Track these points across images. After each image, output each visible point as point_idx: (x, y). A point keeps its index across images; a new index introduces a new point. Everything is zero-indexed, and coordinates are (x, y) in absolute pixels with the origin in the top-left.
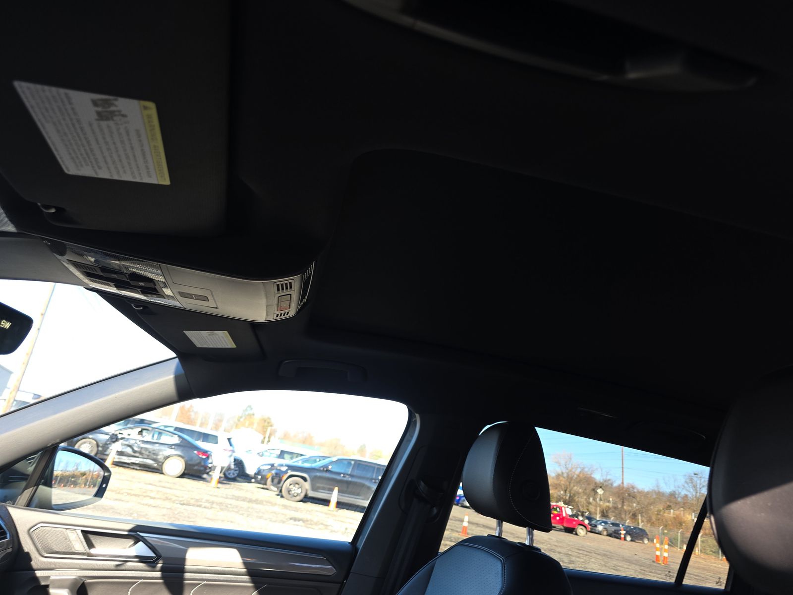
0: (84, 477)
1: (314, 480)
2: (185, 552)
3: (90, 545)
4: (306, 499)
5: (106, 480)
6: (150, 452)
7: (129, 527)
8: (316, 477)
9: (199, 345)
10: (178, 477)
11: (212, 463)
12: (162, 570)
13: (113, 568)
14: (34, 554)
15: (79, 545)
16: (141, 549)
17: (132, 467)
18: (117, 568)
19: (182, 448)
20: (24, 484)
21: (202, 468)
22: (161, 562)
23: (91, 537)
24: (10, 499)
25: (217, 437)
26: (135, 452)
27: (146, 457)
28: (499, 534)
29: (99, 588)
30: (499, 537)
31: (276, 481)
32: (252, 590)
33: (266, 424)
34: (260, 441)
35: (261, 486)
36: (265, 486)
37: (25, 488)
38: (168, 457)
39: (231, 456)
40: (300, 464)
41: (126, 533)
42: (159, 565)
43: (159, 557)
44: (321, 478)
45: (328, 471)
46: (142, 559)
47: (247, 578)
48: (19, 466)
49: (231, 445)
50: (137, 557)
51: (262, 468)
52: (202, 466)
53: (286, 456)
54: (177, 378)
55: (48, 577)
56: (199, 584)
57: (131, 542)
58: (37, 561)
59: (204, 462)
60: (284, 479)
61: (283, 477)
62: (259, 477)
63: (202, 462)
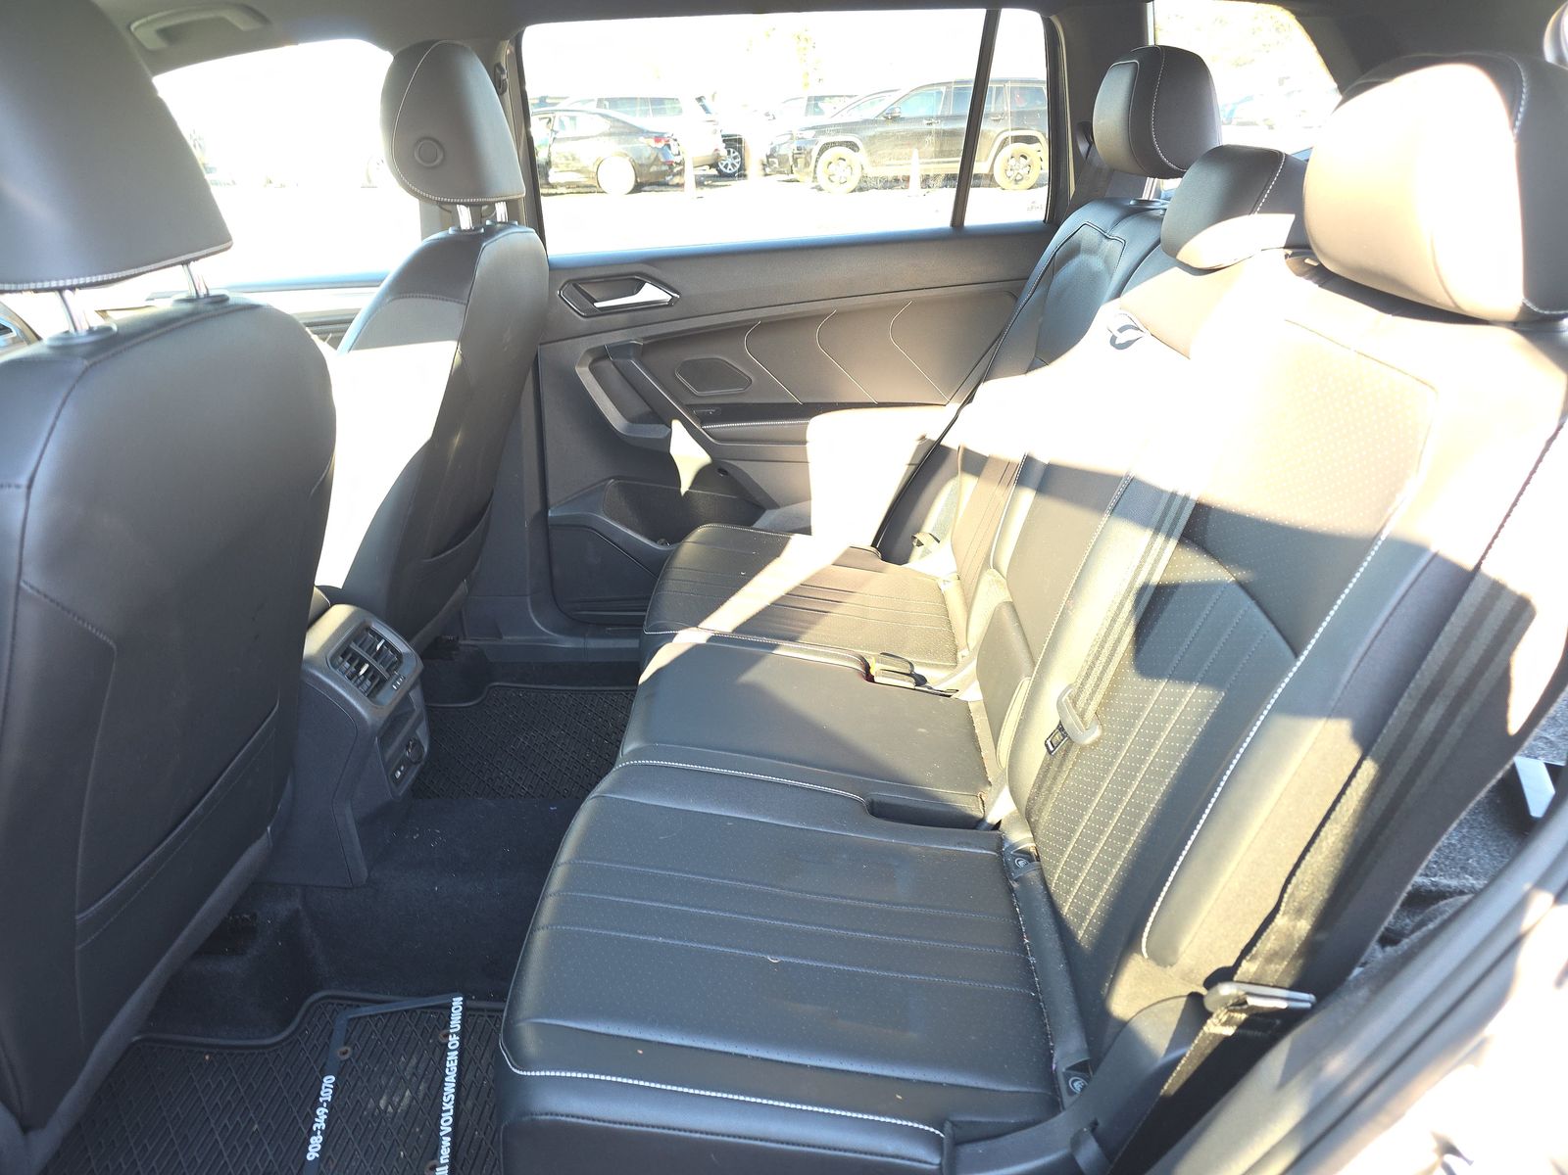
1: (871, 143)
4: (866, 184)
8: (873, 137)
10: (629, 193)
11: (678, 154)
19: (618, 138)
21: (665, 168)
25: (675, 99)
27: (563, 169)
35: (786, 177)
36: (789, 176)
38: (600, 162)
39: (715, 132)
40: (844, 118)
44: (884, 136)
45: (895, 119)
49: (706, 110)
52: (664, 164)
59: (664, 155)
60: (814, 154)
61: (811, 150)
62: (776, 160)
63: (660, 156)
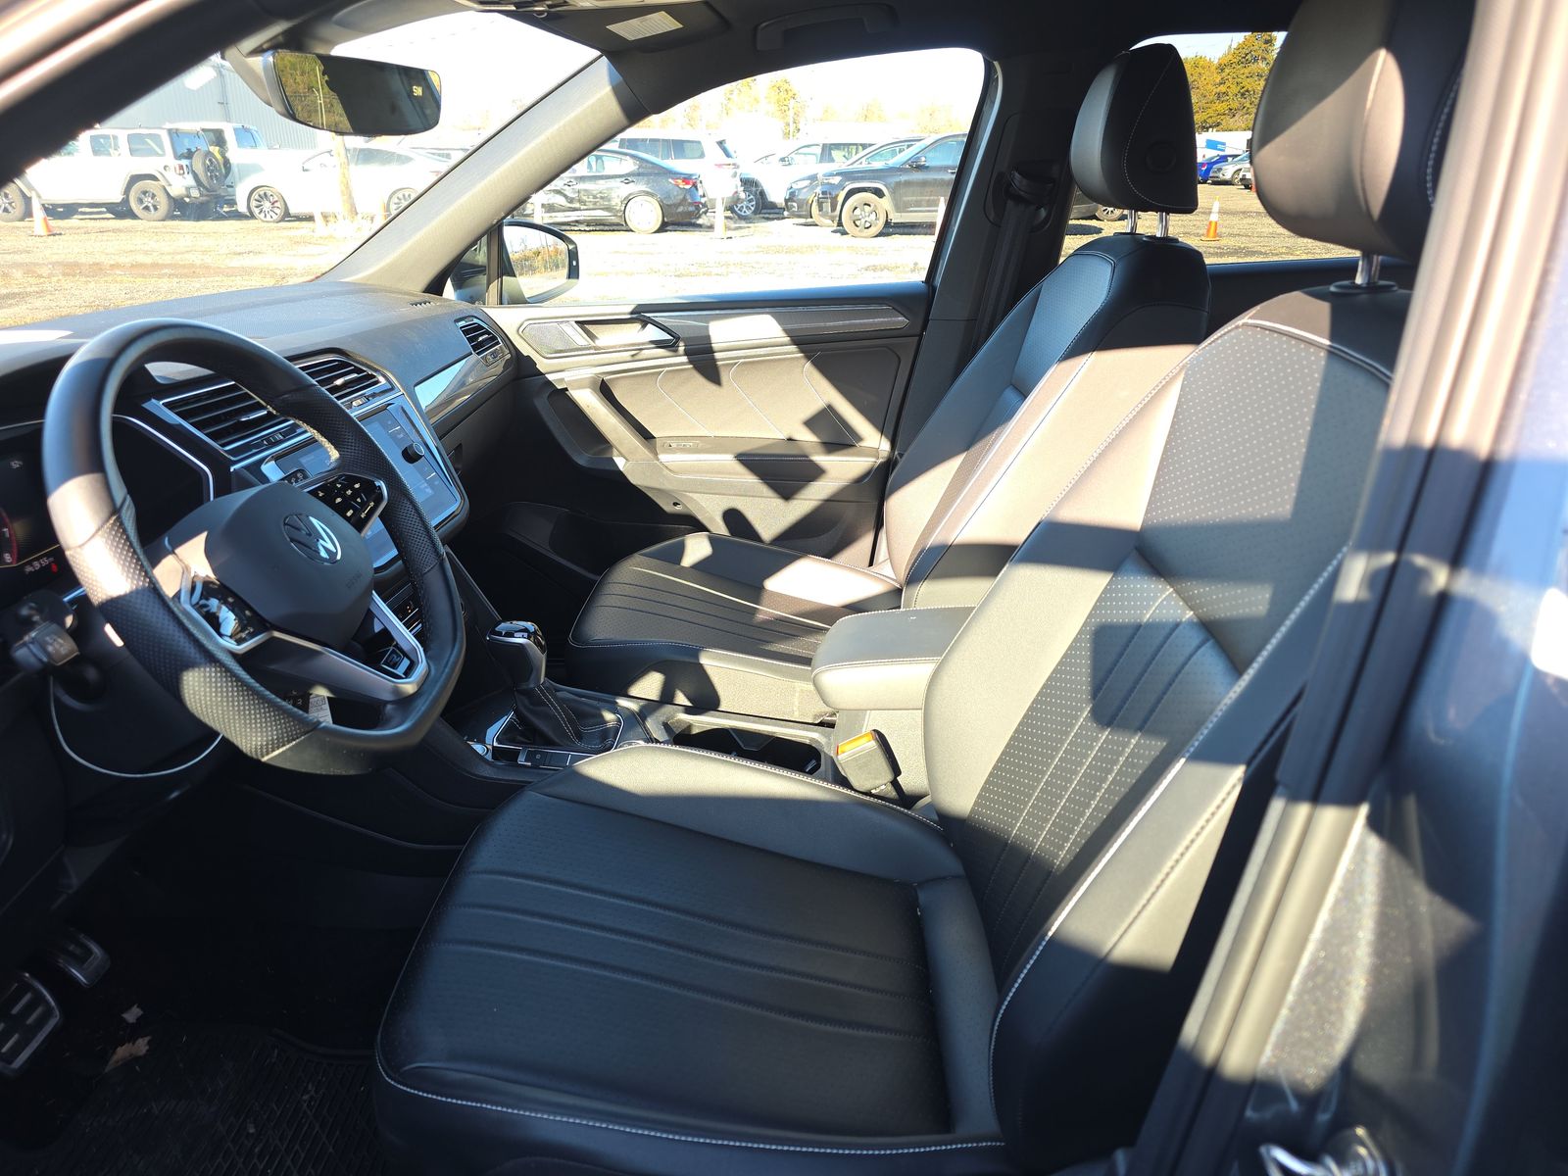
0: (540, 257)
1: (895, 189)
2: (707, 328)
3: (592, 336)
4: (890, 229)
5: (573, 255)
6: (595, 197)
7: (630, 308)
8: (898, 184)
9: (631, 38)
10: (655, 232)
11: (704, 196)
12: (687, 353)
13: (630, 359)
14: (535, 357)
15: (579, 338)
16: (653, 333)
17: (576, 228)
18: (634, 357)
19: (646, 178)
20: (483, 279)
21: (691, 209)
22: (681, 344)
23: (589, 327)
24: (478, 300)
25: (699, 142)
26: (571, 201)
27: (591, 207)
28: (1132, 228)
29: (622, 383)
30: (1132, 234)
31: (827, 206)
32: (803, 361)
33: (783, 95)
34: (781, 135)
35: (802, 221)
36: (810, 220)
37: (489, 284)
38: (628, 200)
39: (735, 175)
40: (864, 165)
41: (629, 316)
42: (681, 349)
43: (678, 339)
44: (908, 184)
45: (920, 168)
46: (659, 344)
47: (793, 348)
48: (467, 257)
49: (728, 155)
50: (652, 342)
51: (795, 186)
52: (690, 204)
53: (835, 154)
54: (616, 90)
55: (562, 380)
56: (736, 363)
57: (638, 326)
58: (542, 365)
59: (692, 197)
60: (840, 199)
61: (837, 196)
62: (795, 204)
63: (688, 197)
